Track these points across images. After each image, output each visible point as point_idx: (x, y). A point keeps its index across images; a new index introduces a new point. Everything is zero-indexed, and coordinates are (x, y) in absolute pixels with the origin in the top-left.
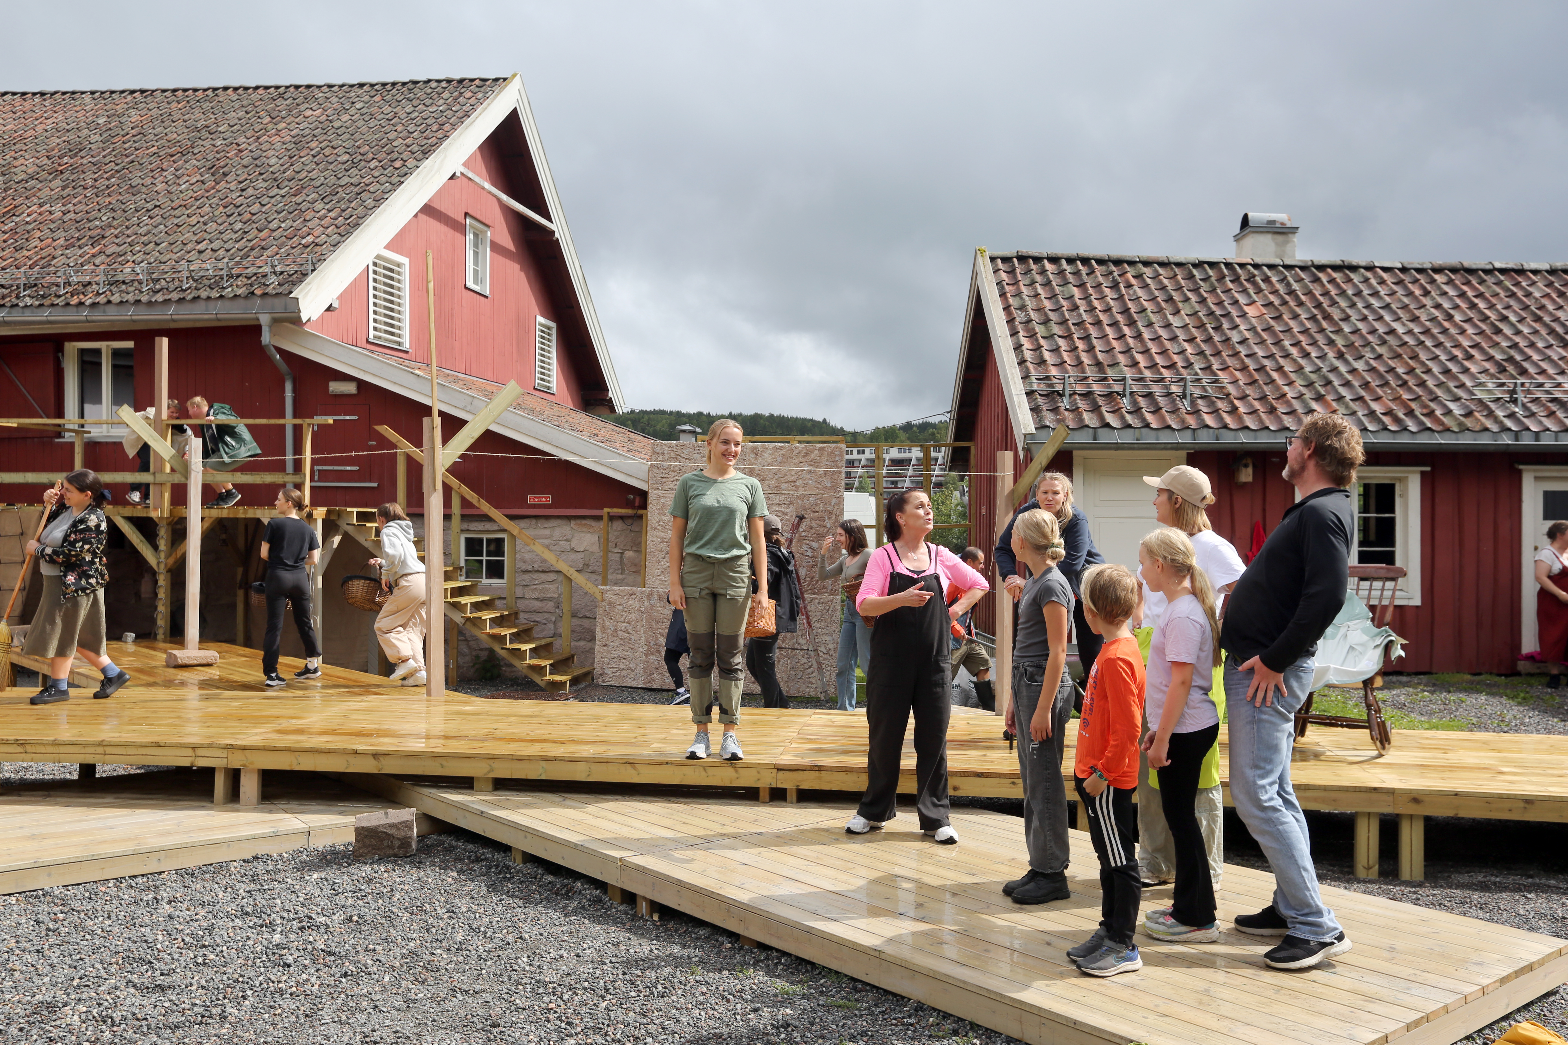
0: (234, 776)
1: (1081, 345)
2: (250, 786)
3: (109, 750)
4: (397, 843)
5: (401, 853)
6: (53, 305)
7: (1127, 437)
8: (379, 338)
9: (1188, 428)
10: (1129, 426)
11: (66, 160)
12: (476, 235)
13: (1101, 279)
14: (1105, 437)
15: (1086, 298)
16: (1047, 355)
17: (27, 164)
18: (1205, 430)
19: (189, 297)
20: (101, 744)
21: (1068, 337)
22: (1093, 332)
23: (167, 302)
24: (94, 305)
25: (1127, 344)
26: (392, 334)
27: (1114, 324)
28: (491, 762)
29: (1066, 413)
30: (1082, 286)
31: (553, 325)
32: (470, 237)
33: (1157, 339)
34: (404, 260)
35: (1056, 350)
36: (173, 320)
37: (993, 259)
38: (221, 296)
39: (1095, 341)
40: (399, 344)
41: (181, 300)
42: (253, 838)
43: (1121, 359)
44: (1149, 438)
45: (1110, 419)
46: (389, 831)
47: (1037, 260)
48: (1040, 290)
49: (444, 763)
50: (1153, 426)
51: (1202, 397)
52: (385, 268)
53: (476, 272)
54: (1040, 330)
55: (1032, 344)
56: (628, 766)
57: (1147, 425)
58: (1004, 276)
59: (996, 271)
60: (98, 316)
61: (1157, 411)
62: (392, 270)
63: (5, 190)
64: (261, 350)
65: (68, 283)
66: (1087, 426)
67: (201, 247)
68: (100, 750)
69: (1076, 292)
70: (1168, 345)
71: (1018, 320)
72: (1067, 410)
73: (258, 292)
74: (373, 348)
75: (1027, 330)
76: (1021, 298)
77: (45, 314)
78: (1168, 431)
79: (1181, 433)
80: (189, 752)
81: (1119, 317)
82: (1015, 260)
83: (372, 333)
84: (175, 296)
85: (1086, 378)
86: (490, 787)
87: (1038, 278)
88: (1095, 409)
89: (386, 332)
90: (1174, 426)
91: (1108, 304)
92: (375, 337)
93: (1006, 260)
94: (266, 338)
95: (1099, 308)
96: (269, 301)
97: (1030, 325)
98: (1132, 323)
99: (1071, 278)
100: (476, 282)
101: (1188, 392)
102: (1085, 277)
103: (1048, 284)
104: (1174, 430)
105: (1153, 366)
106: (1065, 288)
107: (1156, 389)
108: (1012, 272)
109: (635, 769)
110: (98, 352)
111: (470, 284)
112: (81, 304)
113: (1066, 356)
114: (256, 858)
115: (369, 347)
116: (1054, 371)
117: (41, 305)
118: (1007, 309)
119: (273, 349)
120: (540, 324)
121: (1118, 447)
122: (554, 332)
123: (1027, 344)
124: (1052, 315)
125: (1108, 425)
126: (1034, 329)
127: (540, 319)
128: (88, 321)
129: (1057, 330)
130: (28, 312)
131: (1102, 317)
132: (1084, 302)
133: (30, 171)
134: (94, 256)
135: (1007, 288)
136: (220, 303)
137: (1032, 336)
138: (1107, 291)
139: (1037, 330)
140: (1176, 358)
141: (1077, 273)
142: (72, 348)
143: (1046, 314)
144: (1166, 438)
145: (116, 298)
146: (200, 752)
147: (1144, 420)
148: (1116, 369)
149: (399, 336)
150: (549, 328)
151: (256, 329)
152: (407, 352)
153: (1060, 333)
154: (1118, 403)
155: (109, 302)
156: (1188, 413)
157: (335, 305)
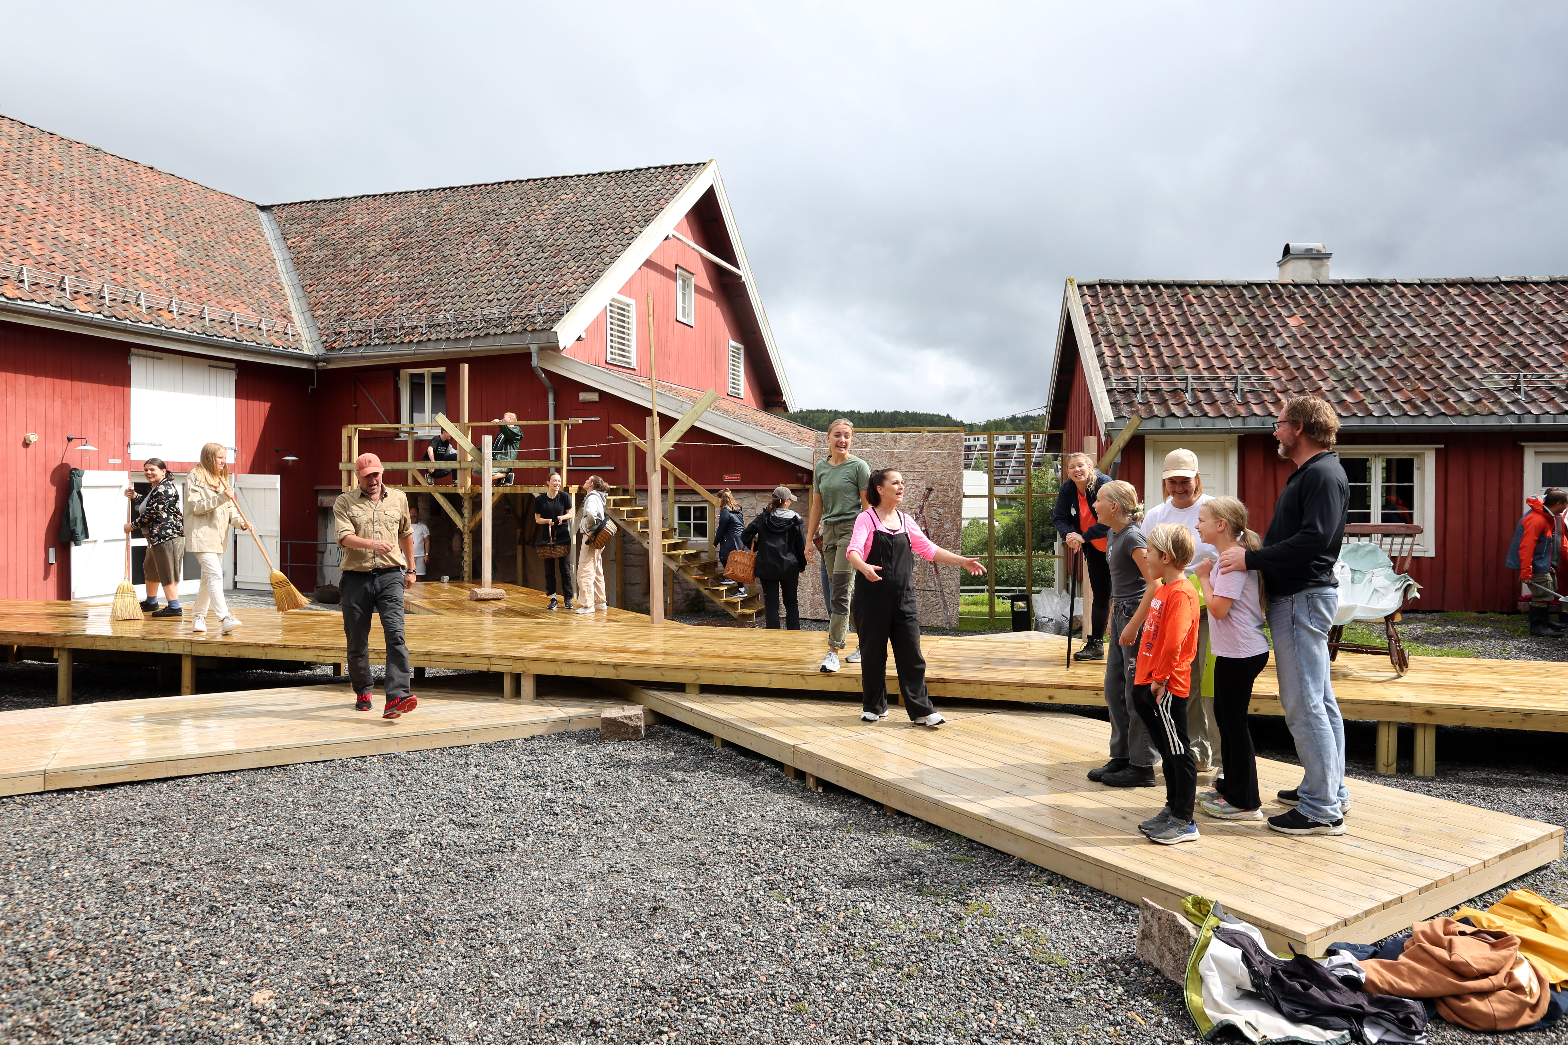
0: (517, 679)
1: (1151, 352)
2: (528, 686)
3: (433, 658)
4: (631, 730)
5: (634, 737)
6: (392, 343)
7: (1189, 424)
8: (615, 359)
9: (1239, 416)
10: (1191, 415)
11: (401, 240)
12: (684, 281)
13: (1167, 300)
14: (1171, 424)
15: (1156, 315)
16: (1124, 361)
17: (377, 245)
18: (1254, 417)
19: (482, 334)
20: (428, 654)
21: (1141, 346)
22: (1162, 342)
23: (468, 338)
24: (419, 342)
25: (1189, 350)
26: (624, 356)
27: (1178, 335)
28: (698, 672)
29: (1139, 406)
30: (1152, 305)
31: (741, 346)
32: (680, 282)
33: (1213, 346)
34: (632, 302)
35: (1131, 357)
36: (472, 351)
37: (1080, 286)
38: (504, 333)
39: (1162, 349)
40: (629, 363)
41: (477, 336)
42: (531, 723)
43: (1184, 362)
44: (1207, 424)
45: (1175, 410)
46: (625, 721)
47: (1116, 286)
48: (1118, 310)
49: (664, 673)
50: (1211, 415)
51: (1250, 392)
52: (619, 308)
53: (684, 308)
54: (1118, 341)
55: (1112, 352)
56: (799, 677)
57: (1206, 415)
58: (1089, 299)
59: (1082, 296)
60: (422, 350)
61: (1213, 403)
62: (623, 309)
63: (362, 264)
64: (531, 370)
65: (402, 328)
66: (1157, 416)
67: (490, 297)
68: (427, 658)
69: (1147, 310)
70: (1223, 350)
71: (1100, 333)
72: (1140, 403)
73: (529, 329)
74: (610, 367)
75: (1107, 341)
76: (1103, 317)
77: (388, 350)
78: (1222, 419)
79: (1234, 420)
80: (486, 661)
81: (1182, 330)
82: (1098, 287)
83: (609, 356)
84: (473, 334)
85: (1156, 378)
86: (698, 691)
87: (1116, 300)
88: (1163, 402)
89: (619, 355)
90: (1228, 415)
91: (1173, 319)
92: (611, 359)
93: (1090, 287)
94: (535, 362)
95: (1166, 322)
96: (537, 334)
97: (1110, 337)
98: (1193, 334)
99: (1143, 299)
100: (684, 316)
101: (1239, 388)
102: (1154, 298)
103: (1124, 305)
104: (1227, 418)
105: (1210, 368)
106: (1138, 308)
107: (1213, 386)
108: (1095, 296)
109: (804, 679)
110: (422, 376)
111: (680, 318)
112: (411, 342)
113: (1139, 361)
114: (533, 737)
115: (607, 366)
116: (1129, 373)
117: (385, 344)
118: (1091, 325)
119: (540, 370)
120: (732, 347)
121: (1181, 432)
122: (742, 352)
123: (1107, 353)
124: (1127, 329)
125: (1173, 415)
126: (1113, 340)
127: (732, 343)
128: (415, 354)
129: (1131, 340)
130: (377, 349)
131: (1168, 329)
132: (1154, 318)
133: (378, 250)
134: (419, 307)
135: (1091, 309)
136: (503, 337)
137: (1112, 346)
138: (1172, 309)
139: (1116, 341)
140: (1229, 361)
141: (1148, 296)
142: (405, 373)
143: (1123, 329)
144: (1221, 424)
145: (433, 337)
146: (494, 661)
147: (1202, 410)
148: (1180, 370)
149: (629, 358)
150: (738, 349)
151: (529, 355)
152: (634, 370)
153: (1135, 343)
154: (1181, 398)
155: (429, 340)
156: (1239, 404)
157: (583, 336)
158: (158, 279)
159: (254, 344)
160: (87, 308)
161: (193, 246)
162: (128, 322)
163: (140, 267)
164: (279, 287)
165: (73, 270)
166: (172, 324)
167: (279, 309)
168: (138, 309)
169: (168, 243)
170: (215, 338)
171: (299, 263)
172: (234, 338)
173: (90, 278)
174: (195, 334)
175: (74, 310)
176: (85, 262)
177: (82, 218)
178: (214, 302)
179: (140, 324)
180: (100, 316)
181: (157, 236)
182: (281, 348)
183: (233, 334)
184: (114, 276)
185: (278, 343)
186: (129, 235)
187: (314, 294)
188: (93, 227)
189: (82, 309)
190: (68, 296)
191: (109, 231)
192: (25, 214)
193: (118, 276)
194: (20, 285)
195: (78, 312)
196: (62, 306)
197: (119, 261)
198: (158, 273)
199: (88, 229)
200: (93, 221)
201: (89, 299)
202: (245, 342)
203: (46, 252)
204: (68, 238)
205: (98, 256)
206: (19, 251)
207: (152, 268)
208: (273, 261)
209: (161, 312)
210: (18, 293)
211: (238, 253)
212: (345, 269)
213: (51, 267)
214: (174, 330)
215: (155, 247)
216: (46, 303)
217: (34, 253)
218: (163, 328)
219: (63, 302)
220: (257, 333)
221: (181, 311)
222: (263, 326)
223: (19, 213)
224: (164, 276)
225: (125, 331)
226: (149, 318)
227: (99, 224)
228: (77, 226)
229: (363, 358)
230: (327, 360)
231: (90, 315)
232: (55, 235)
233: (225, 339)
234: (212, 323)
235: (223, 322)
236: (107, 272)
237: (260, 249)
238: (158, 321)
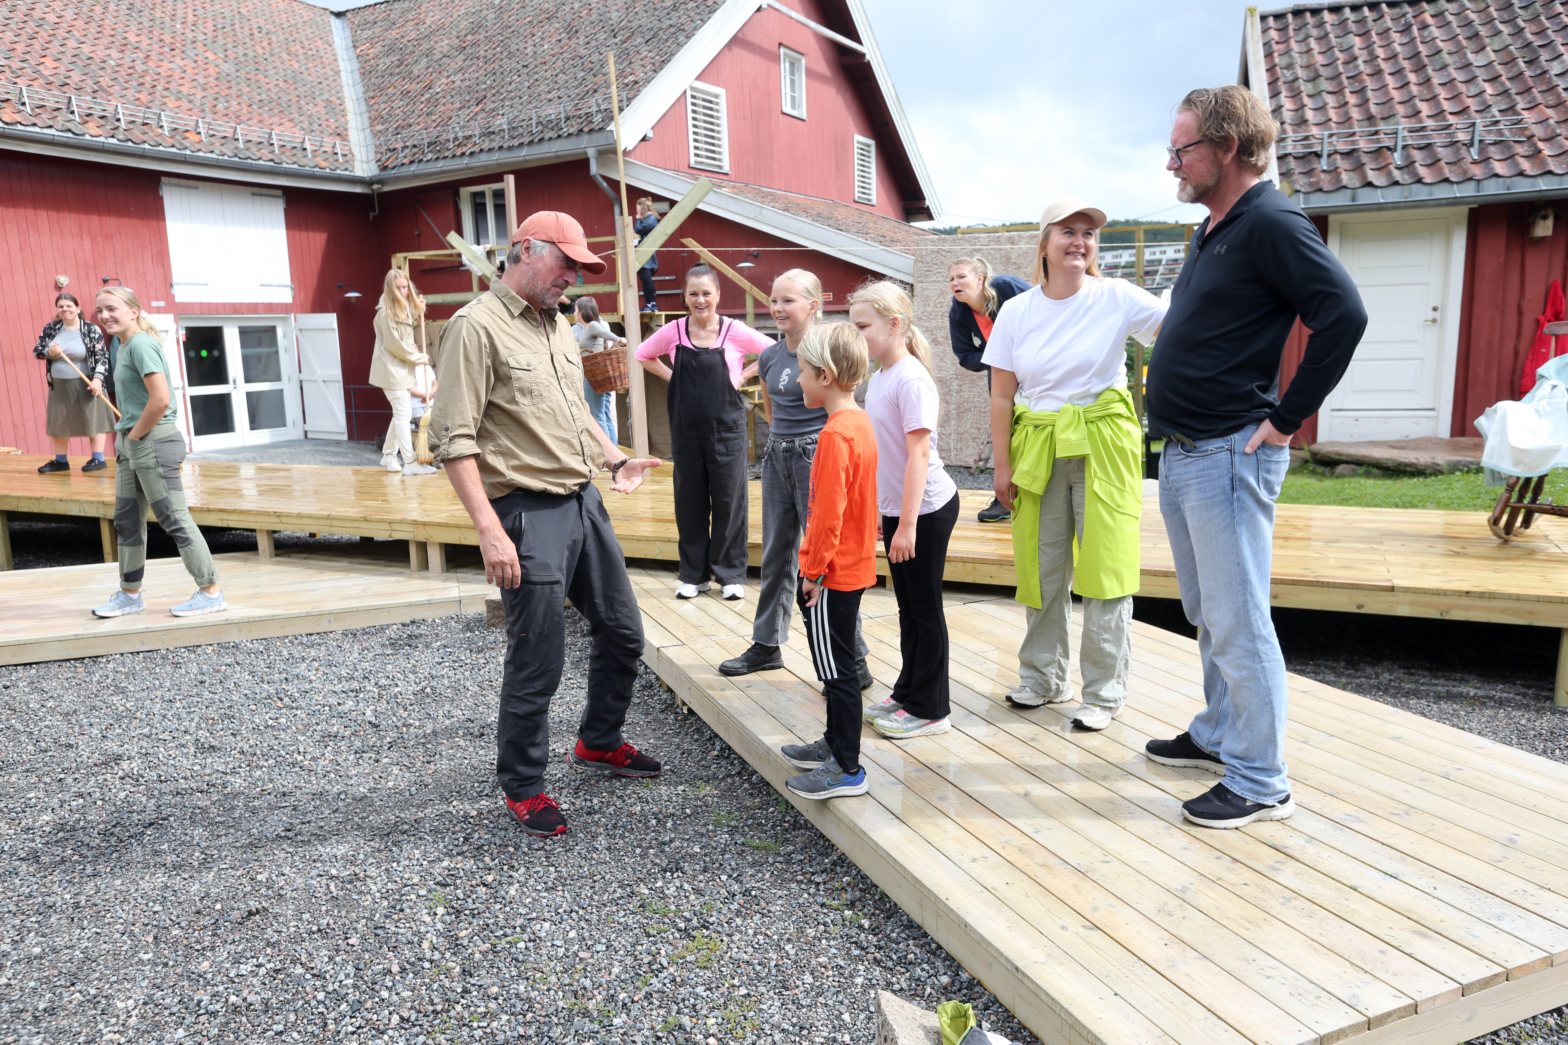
0: (423, 546)
1: (1352, 100)
2: (435, 557)
3: (334, 523)
6: (445, 158)
7: (1394, 195)
8: (702, 163)
9: (1471, 179)
10: (1396, 183)
11: (469, 37)
12: (792, 64)
13: (1389, 24)
14: (1367, 197)
15: (1369, 47)
16: (1310, 115)
17: (443, 45)
18: (1494, 180)
19: (536, 140)
20: (328, 517)
21: (1338, 92)
22: (1370, 83)
23: (521, 145)
24: (472, 154)
25: (1410, 92)
26: (714, 159)
27: (1398, 73)
29: (1322, 176)
30: (1365, 35)
31: (872, 142)
32: (785, 66)
33: (1449, 83)
34: (721, 91)
35: (1321, 109)
36: (527, 161)
37: (1263, 18)
38: (559, 136)
39: (1370, 94)
40: (720, 167)
41: (531, 142)
42: (410, 605)
43: (1400, 109)
44: (1421, 193)
45: (1372, 176)
47: (1316, 12)
48: (1313, 43)
50: (1425, 181)
51: (1496, 143)
52: (704, 100)
53: (793, 98)
54: (1306, 88)
55: (1295, 103)
57: (1419, 181)
58: (1274, 34)
59: (1265, 31)
60: (475, 162)
61: (1434, 163)
62: (710, 102)
63: (427, 69)
64: (591, 179)
65: (456, 139)
66: (1345, 187)
67: (549, 96)
69: (1357, 42)
70: (1462, 88)
71: (1282, 79)
72: (1324, 171)
73: (586, 129)
74: (695, 172)
75: (1291, 89)
76: (1291, 57)
77: (440, 165)
78: (1445, 186)
79: (1462, 186)
80: (387, 526)
81: (1406, 64)
82: (1290, 17)
83: (693, 159)
84: (526, 140)
85: (1354, 134)
87: (1315, 32)
88: (1359, 167)
89: (708, 157)
90: (1453, 179)
91: (1394, 50)
92: (696, 162)
93: (1279, 16)
94: (594, 169)
95: (1382, 56)
96: (594, 135)
97: (1296, 84)
98: (1420, 68)
99: (1353, 27)
100: (793, 107)
101: (1477, 139)
102: (1370, 23)
103: (1323, 38)
104: (1452, 183)
105: (1439, 114)
106: (1344, 39)
107: (1438, 140)
108: (1283, 30)
110: (482, 194)
111: (787, 109)
112: (463, 154)
113: (1332, 114)
114: (413, 622)
115: (691, 171)
116: (1315, 131)
117: (437, 158)
118: (1271, 70)
119: (600, 178)
120: (858, 142)
121: (1380, 207)
122: (873, 149)
123: (1288, 104)
124: (1322, 71)
125: (1370, 184)
126: (1299, 88)
127: (858, 138)
128: (468, 169)
129: (1326, 85)
130: (429, 165)
131: (1383, 65)
132: (1365, 52)
133: (445, 51)
134: (476, 113)
135: (1275, 47)
136: (558, 142)
137: (1296, 95)
138: (1396, 37)
139: (1303, 88)
140: (1469, 102)
141: (1361, 21)
142: (464, 192)
143: (1316, 70)
144: (1443, 192)
145: (486, 146)
146: (395, 527)
147: (1415, 174)
148: (1392, 120)
149: (720, 160)
150: (868, 146)
151: (585, 162)
152: (726, 174)
153: (1331, 89)
154: (1386, 159)
155: (481, 150)
156: (1475, 162)
157: (650, 134)
158: (191, 98)
159: (295, 166)
160: (99, 131)
161: (242, 59)
162: (146, 146)
163: (173, 86)
164: (339, 102)
165: (90, 90)
166: (198, 146)
167: (333, 127)
168: (160, 131)
169: (211, 57)
170: (249, 161)
171: (366, 73)
172: (272, 160)
173: (109, 98)
174: (226, 158)
175: (83, 135)
176: (105, 81)
177: (113, 33)
178: (254, 121)
179: (161, 148)
180: (114, 141)
181: (200, 49)
182: (328, 170)
183: (270, 156)
184: (138, 96)
185: (324, 164)
186: (167, 49)
187: (376, 107)
188: (125, 42)
189: (93, 133)
190: (78, 119)
191: (143, 45)
192: (45, 30)
193: (144, 97)
194: (22, 108)
195: (88, 137)
196: (69, 130)
197: (148, 79)
198: (193, 91)
199: (117, 44)
200: (126, 35)
201: (102, 122)
202: (284, 165)
203: (62, 70)
204: (91, 55)
205: (123, 74)
206: (28, 71)
207: (187, 86)
208: (338, 73)
209: (187, 134)
210: (18, 117)
211: (296, 65)
212: (409, 76)
213: (65, 89)
214: (200, 154)
215: (196, 62)
216: (51, 127)
217: (46, 73)
218: (188, 152)
219: (70, 126)
220: (300, 154)
221: (212, 132)
222: (307, 145)
223: (37, 29)
224: (200, 95)
225: (143, 156)
226: (171, 141)
227: (132, 38)
228: (105, 41)
229: (416, 176)
230: (381, 182)
231: (101, 139)
232: (77, 52)
233: (261, 162)
234: (249, 144)
235: (261, 143)
236: (132, 91)
237: (324, 60)
238: (181, 144)
